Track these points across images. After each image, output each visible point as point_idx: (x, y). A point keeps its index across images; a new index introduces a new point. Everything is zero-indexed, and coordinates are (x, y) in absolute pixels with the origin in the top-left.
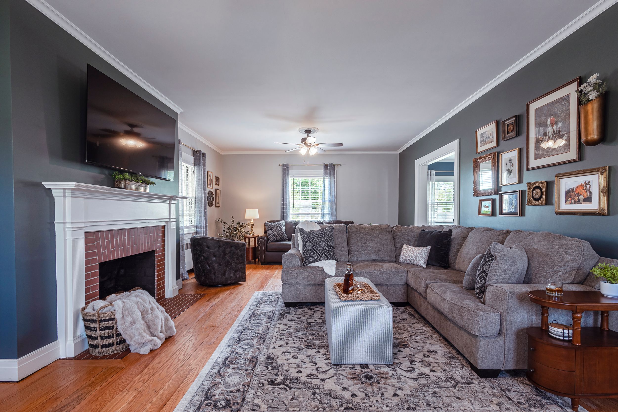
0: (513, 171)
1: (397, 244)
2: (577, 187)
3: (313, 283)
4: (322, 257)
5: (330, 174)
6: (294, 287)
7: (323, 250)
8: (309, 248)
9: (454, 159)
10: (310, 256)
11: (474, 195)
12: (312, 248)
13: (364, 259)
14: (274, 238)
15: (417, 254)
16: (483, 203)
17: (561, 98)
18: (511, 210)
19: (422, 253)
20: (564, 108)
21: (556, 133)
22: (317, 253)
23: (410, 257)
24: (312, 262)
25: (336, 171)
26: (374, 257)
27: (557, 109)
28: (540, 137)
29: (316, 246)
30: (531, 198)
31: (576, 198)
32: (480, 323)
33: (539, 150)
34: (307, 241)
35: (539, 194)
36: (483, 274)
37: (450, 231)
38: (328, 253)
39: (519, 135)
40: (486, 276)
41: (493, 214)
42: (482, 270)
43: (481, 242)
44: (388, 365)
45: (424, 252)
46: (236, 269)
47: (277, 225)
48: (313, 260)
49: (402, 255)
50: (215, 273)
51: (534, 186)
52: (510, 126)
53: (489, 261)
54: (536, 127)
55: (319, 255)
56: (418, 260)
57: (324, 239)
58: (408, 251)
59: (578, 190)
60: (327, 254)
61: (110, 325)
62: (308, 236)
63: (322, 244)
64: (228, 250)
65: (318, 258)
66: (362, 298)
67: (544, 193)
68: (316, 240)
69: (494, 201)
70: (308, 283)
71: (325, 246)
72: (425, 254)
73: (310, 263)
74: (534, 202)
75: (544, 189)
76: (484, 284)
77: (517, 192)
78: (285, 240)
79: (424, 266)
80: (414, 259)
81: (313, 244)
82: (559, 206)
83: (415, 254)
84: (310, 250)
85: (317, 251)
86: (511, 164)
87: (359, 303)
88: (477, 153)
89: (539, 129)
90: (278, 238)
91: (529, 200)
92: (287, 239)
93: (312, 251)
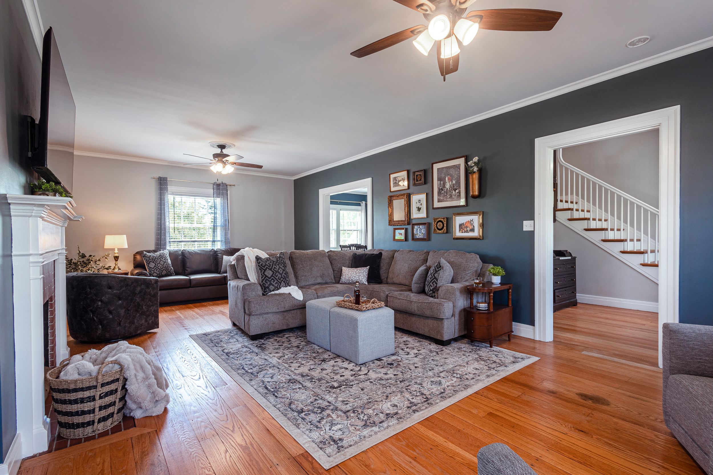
0: (421, 209)
1: (334, 267)
2: (466, 222)
3: (283, 310)
4: (282, 284)
5: (223, 194)
6: (262, 317)
7: (282, 277)
8: (269, 276)
9: (367, 193)
10: (271, 284)
11: (389, 225)
12: (272, 276)
13: (310, 283)
14: (158, 273)
15: (359, 274)
16: (397, 232)
17: (455, 165)
18: (421, 237)
19: (363, 272)
20: (457, 172)
21: (452, 187)
22: (277, 280)
23: (354, 277)
24: (273, 291)
25: (229, 191)
26: (319, 280)
27: (452, 171)
28: (441, 187)
29: (276, 273)
30: (436, 228)
31: (466, 229)
32: (445, 310)
33: (441, 196)
34: (266, 269)
35: (442, 226)
36: (435, 280)
37: (381, 254)
38: (285, 279)
39: (426, 184)
40: (437, 281)
41: (406, 239)
42: (433, 277)
43: (411, 260)
44: (393, 355)
45: (365, 272)
46: (148, 313)
47: (160, 255)
48: (273, 287)
49: (344, 276)
50: (121, 321)
51: (438, 220)
52: (419, 176)
53: (439, 270)
54: (438, 180)
55: (279, 282)
56: (361, 279)
57: (281, 265)
58: (350, 272)
59: (466, 224)
60: (285, 281)
61: (112, 389)
62: (267, 263)
63: (281, 271)
64: (139, 289)
65: (278, 285)
66: (375, 307)
67: (445, 225)
68: (275, 267)
69: (406, 230)
70: (278, 311)
71: (283, 272)
72: (366, 273)
73: (271, 291)
74: (438, 231)
75: (445, 223)
76: (436, 286)
77: (426, 223)
78: (171, 275)
79: (366, 283)
80: (358, 278)
81: (272, 271)
82: (455, 234)
83: (358, 274)
84: (270, 278)
85: (277, 278)
86: (420, 203)
87: (373, 311)
88: (391, 192)
89: (440, 182)
90: (164, 272)
91: (435, 230)
92: (173, 274)
93: (272, 279)
